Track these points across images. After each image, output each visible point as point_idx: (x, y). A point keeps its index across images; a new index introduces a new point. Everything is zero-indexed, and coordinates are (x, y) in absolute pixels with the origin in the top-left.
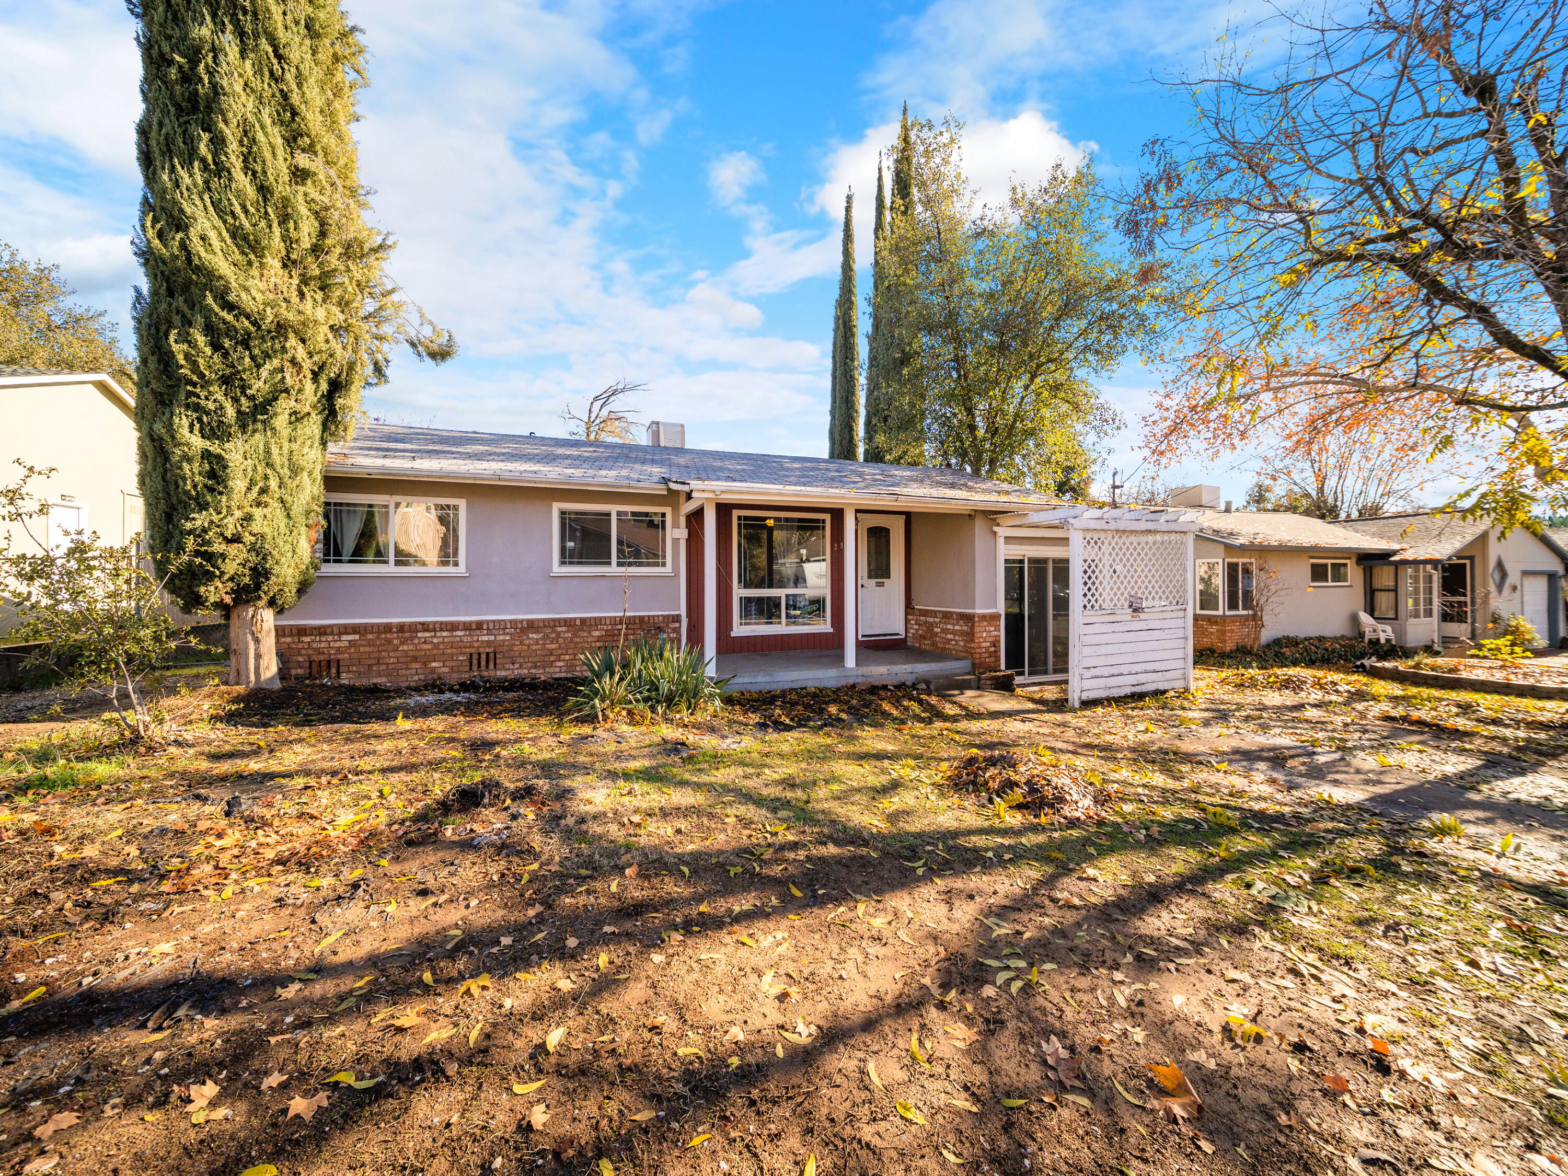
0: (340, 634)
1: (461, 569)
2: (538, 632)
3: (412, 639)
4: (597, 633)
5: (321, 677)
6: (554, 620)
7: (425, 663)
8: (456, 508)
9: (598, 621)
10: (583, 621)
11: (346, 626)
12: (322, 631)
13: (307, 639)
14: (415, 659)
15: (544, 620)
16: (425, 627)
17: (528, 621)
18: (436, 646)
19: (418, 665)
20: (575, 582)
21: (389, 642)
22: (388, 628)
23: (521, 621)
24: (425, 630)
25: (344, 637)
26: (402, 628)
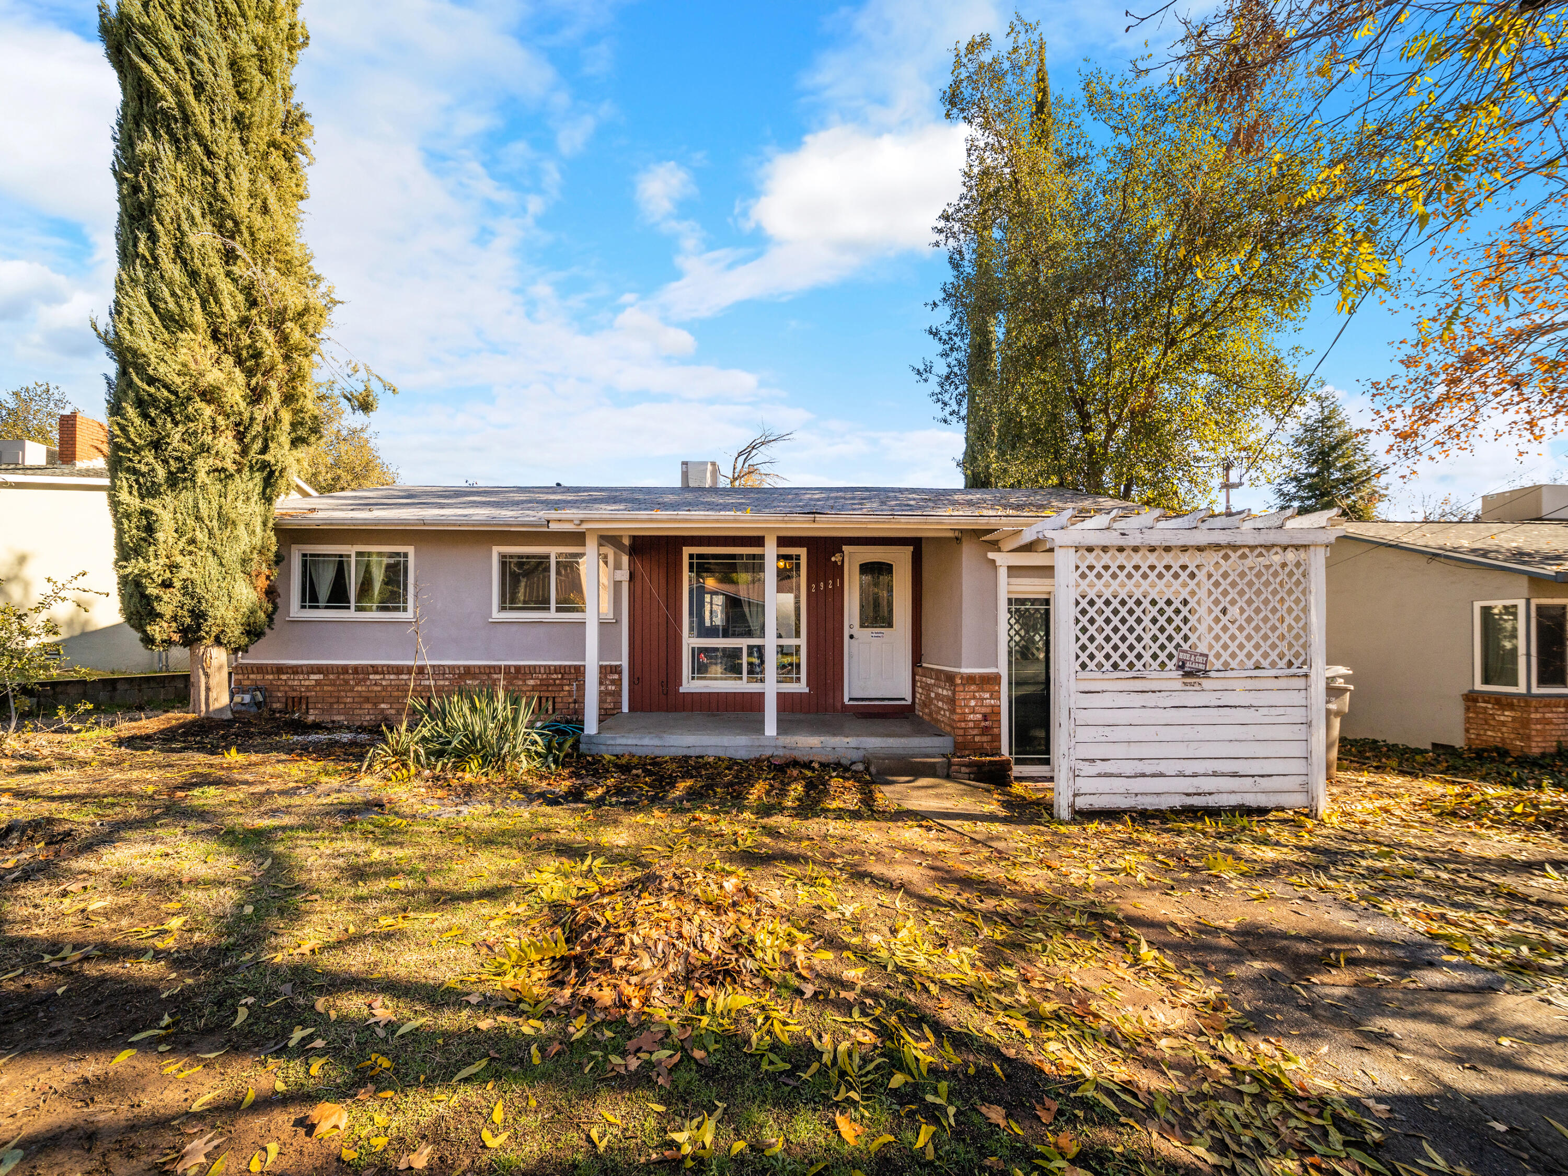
0: (308, 673)
1: (409, 615)
2: (474, 678)
3: (365, 680)
4: (531, 682)
5: (294, 712)
6: (489, 667)
7: (375, 704)
8: (406, 555)
9: (533, 669)
10: (518, 668)
11: (312, 666)
12: (295, 670)
13: (284, 677)
14: (367, 700)
15: (479, 667)
16: (375, 669)
17: (465, 667)
18: (385, 688)
19: (369, 706)
20: (514, 628)
21: (346, 682)
22: (345, 669)
23: (459, 667)
24: (376, 673)
25: (313, 677)
26: (356, 669)
